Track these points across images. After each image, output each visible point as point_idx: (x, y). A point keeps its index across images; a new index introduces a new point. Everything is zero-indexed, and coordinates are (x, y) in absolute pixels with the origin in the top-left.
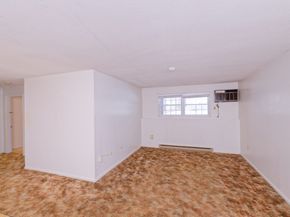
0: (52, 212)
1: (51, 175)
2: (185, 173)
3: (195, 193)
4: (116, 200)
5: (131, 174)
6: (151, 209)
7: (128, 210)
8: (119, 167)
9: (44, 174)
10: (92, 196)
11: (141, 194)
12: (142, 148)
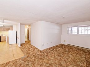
0: (29, 54)
1: (34, 46)
2: (70, 55)
3: (68, 63)
4: (42, 56)
5: (51, 51)
6: (49, 62)
7: (43, 60)
8: (49, 48)
9: (33, 46)
10: (38, 53)
11: (50, 57)
12: (61, 44)
